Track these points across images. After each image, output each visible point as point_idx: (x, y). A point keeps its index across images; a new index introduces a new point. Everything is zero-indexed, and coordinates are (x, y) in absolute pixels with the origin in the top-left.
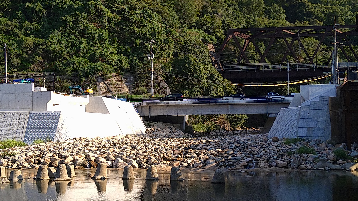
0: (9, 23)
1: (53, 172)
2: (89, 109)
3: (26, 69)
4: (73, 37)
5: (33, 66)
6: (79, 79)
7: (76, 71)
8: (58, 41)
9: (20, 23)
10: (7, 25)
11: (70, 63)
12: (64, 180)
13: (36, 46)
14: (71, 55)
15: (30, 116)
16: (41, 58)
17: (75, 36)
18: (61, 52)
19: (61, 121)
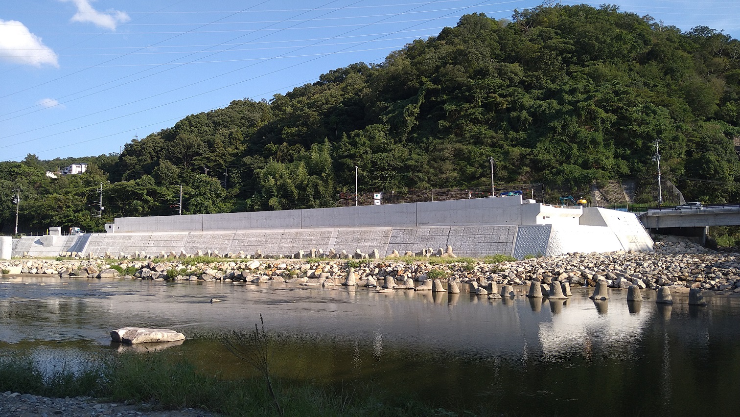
0: (494, 135)
1: (547, 290)
2: (583, 221)
3: (513, 181)
4: (563, 144)
5: (520, 177)
6: (570, 189)
7: (567, 180)
8: (546, 149)
9: (505, 134)
10: (492, 137)
11: (559, 172)
12: (559, 299)
13: (523, 157)
14: (561, 164)
15: (519, 230)
16: (528, 169)
17: (565, 142)
18: (549, 160)
19: (552, 235)
